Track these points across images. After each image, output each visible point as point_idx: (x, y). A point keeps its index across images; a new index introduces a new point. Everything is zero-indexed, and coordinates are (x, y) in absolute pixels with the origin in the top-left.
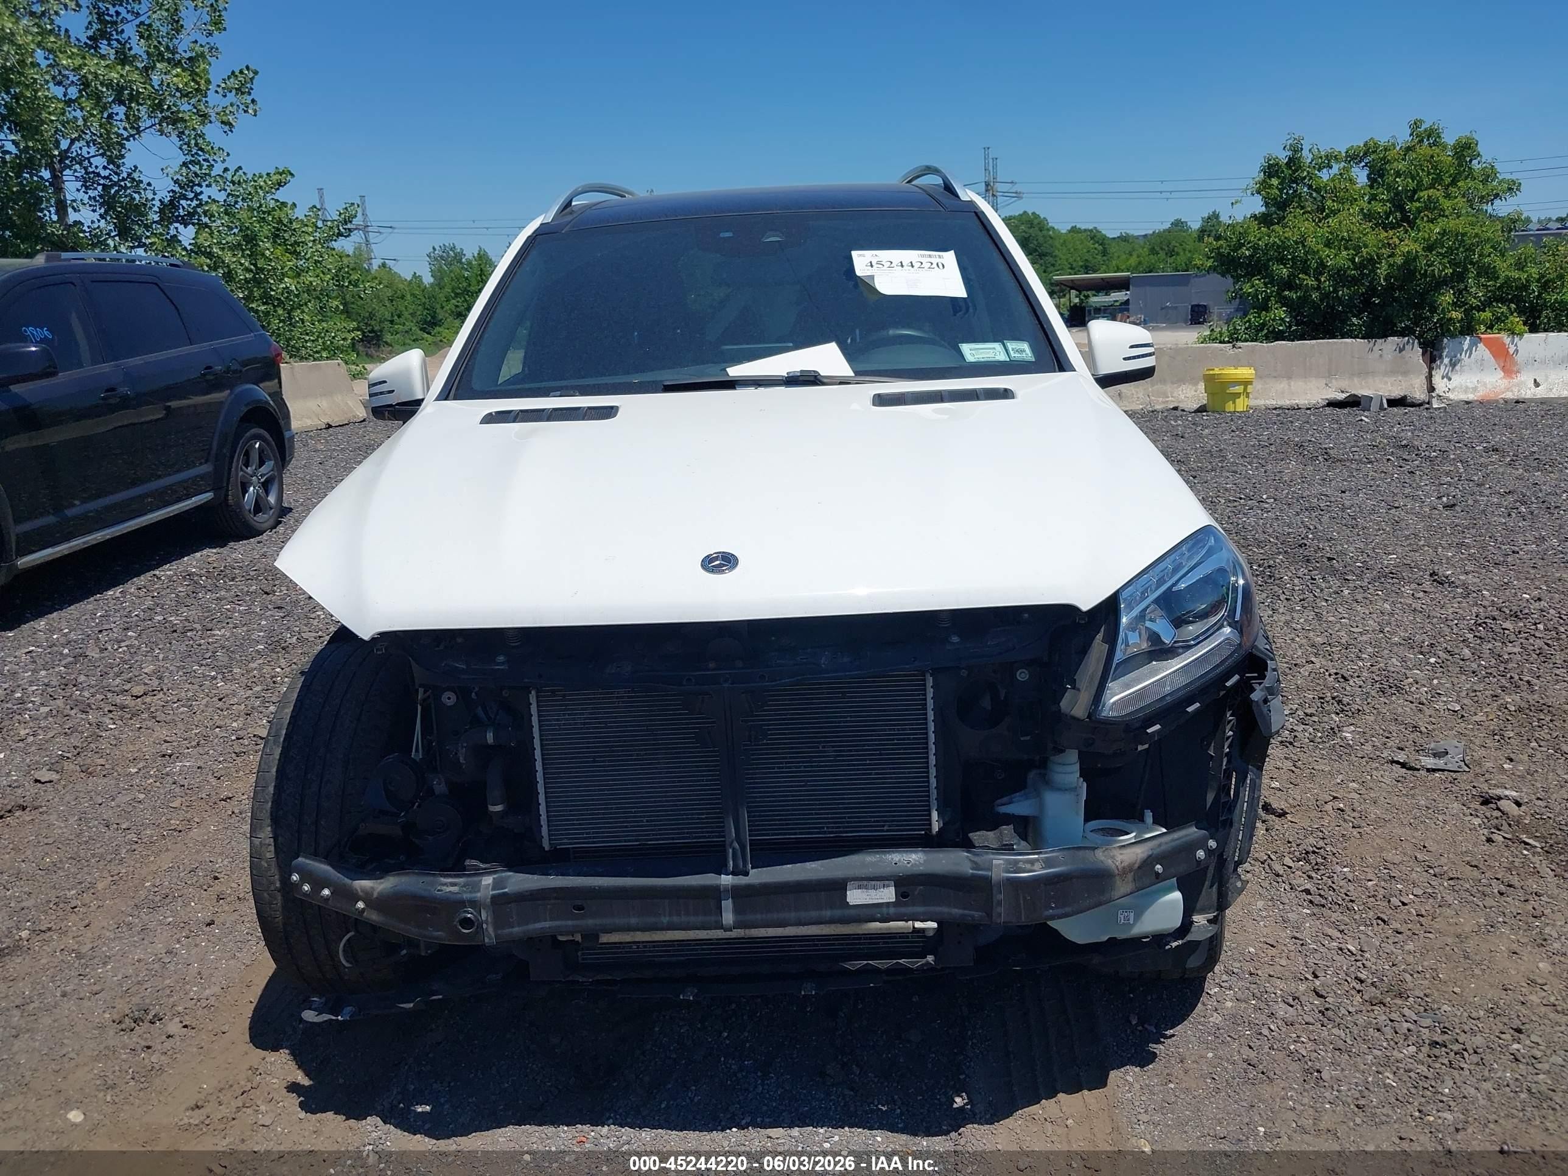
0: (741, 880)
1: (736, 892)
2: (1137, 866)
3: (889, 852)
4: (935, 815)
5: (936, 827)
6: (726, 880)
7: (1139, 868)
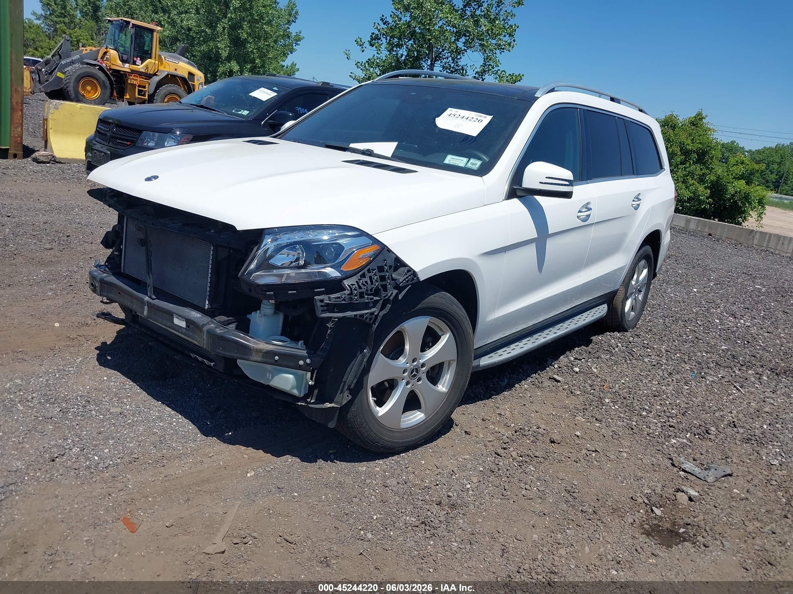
0: (151, 301)
1: (149, 304)
2: (264, 351)
3: (192, 310)
4: (207, 302)
5: (207, 307)
6: (147, 298)
7: (265, 352)
